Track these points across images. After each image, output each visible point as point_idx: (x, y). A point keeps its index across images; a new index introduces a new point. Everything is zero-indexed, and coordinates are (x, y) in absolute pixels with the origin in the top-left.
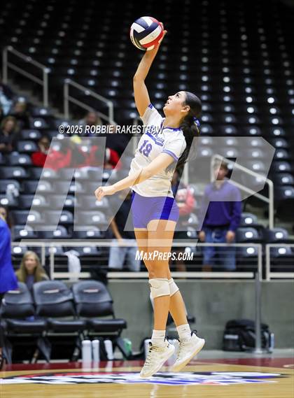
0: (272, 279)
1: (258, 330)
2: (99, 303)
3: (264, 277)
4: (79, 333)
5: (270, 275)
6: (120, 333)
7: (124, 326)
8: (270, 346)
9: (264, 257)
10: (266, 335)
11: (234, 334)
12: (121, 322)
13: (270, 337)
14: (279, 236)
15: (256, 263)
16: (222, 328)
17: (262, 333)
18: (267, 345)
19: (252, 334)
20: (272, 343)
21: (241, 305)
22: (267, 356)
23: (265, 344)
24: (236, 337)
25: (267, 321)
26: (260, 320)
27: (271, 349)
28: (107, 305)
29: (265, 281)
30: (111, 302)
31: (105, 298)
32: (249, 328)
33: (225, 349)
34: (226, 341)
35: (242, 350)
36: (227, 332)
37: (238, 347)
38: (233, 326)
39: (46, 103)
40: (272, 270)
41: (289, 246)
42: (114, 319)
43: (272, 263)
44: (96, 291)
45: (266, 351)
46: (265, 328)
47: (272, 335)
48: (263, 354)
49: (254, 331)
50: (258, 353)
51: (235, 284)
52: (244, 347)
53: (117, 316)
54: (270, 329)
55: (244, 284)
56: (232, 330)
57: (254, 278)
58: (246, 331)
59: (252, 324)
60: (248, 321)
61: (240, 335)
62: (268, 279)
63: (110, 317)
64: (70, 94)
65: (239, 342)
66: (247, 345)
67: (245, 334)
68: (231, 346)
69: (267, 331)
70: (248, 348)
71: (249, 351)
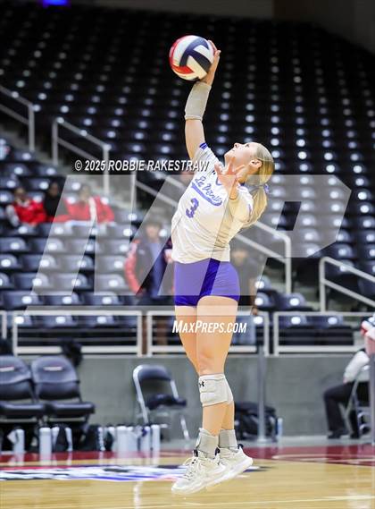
0: (281, 353)
1: (261, 413)
3: (271, 351)
4: (38, 419)
5: (278, 349)
6: (87, 419)
7: (91, 411)
8: (277, 433)
9: (271, 328)
10: (272, 420)
12: (88, 406)
13: (276, 422)
14: (294, 302)
15: (262, 335)
17: (267, 418)
18: (274, 431)
19: (254, 419)
20: (280, 430)
22: (272, 445)
23: (271, 431)
25: (273, 403)
26: (265, 402)
27: (279, 437)
28: (72, 386)
29: (272, 356)
30: (78, 382)
31: (71, 377)
32: (251, 412)
35: (242, 439)
39: (32, 147)
40: (282, 343)
41: (304, 314)
42: (81, 402)
43: (281, 335)
44: (59, 368)
45: (270, 440)
46: (270, 412)
47: (280, 421)
48: (267, 443)
49: (256, 415)
50: (262, 441)
51: (237, 360)
52: (245, 434)
53: (84, 399)
54: (277, 413)
55: (247, 359)
57: (257, 353)
58: (248, 415)
59: (255, 407)
60: (250, 403)
61: (241, 420)
62: (276, 354)
63: (76, 400)
65: (239, 429)
66: (249, 432)
67: (246, 419)
69: (274, 416)
70: (250, 436)
71: (251, 439)
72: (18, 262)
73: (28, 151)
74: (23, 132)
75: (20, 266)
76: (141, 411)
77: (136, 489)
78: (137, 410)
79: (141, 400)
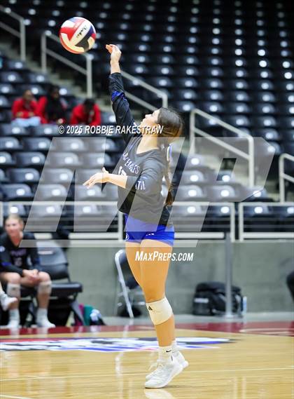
0: (245, 239)
1: (229, 292)
2: (54, 266)
3: (237, 237)
4: (32, 298)
5: (243, 235)
6: (75, 297)
7: (79, 290)
8: (242, 310)
9: (237, 217)
10: (238, 298)
11: (204, 297)
12: (77, 286)
13: (242, 300)
15: (228, 223)
16: (193, 291)
17: (233, 296)
18: (239, 309)
19: (222, 297)
20: (245, 307)
21: (212, 267)
22: (238, 321)
23: (237, 307)
24: (206, 301)
25: (238, 283)
26: (231, 280)
27: (244, 313)
28: (61, 268)
29: (237, 242)
30: (67, 264)
31: (60, 260)
32: (219, 291)
33: (195, 313)
34: (196, 305)
35: (212, 314)
36: (197, 296)
37: (208, 311)
38: (203, 289)
39: (23, 56)
40: (246, 230)
41: (266, 205)
42: (70, 282)
43: (245, 223)
44: (50, 252)
45: (236, 315)
46: (236, 291)
47: (245, 299)
48: (234, 318)
49: (224, 294)
50: (229, 317)
51: (206, 245)
52: (214, 311)
53: (72, 279)
54: (242, 292)
55: (216, 245)
56: (201, 293)
57: (224, 238)
58: (217, 294)
59: (223, 286)
60: (218, 283)
61: (210, 298)
62: (241, 240)
63: (65, 280)
64: (48, 46)
65: (209, 306)
66: (217, 309)
67: (215, 297)
68: (201, 311)
69: (239, 295)
70: (219, 312)
71: (219, 315)
72: (13, 159)
73: (19, 61)
74: (16, 43)
75: (14, 163)
76: (122, 290)
77: (118, 359)
78: (118, 290)
79: (122, 280)
